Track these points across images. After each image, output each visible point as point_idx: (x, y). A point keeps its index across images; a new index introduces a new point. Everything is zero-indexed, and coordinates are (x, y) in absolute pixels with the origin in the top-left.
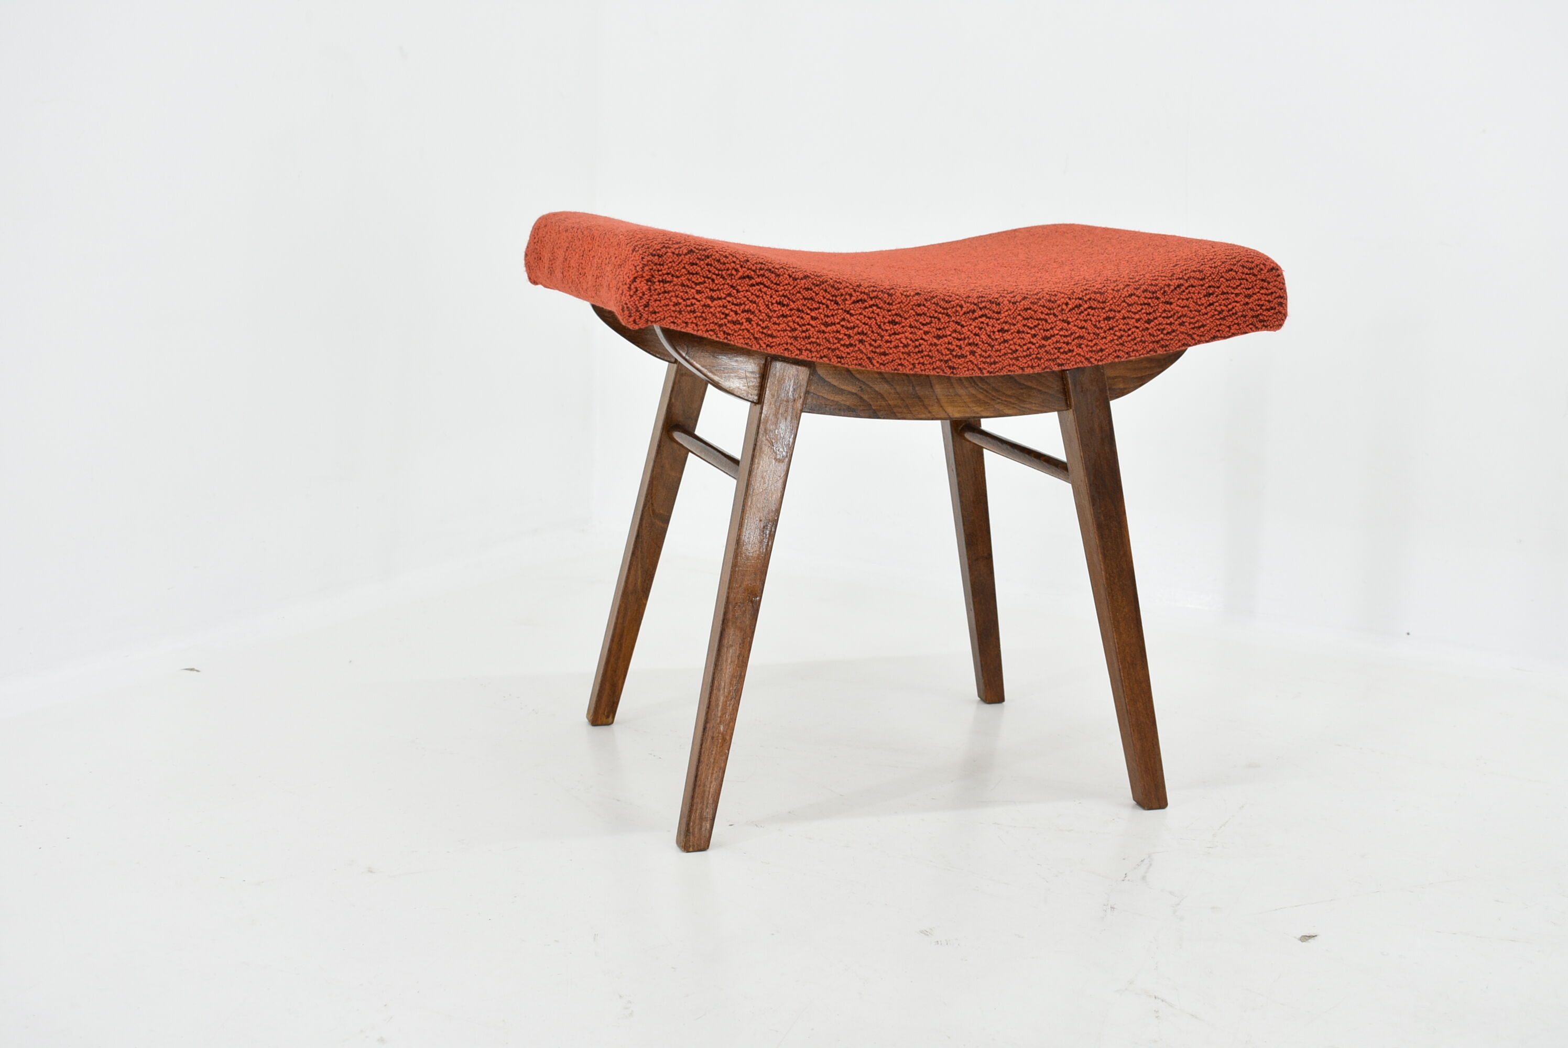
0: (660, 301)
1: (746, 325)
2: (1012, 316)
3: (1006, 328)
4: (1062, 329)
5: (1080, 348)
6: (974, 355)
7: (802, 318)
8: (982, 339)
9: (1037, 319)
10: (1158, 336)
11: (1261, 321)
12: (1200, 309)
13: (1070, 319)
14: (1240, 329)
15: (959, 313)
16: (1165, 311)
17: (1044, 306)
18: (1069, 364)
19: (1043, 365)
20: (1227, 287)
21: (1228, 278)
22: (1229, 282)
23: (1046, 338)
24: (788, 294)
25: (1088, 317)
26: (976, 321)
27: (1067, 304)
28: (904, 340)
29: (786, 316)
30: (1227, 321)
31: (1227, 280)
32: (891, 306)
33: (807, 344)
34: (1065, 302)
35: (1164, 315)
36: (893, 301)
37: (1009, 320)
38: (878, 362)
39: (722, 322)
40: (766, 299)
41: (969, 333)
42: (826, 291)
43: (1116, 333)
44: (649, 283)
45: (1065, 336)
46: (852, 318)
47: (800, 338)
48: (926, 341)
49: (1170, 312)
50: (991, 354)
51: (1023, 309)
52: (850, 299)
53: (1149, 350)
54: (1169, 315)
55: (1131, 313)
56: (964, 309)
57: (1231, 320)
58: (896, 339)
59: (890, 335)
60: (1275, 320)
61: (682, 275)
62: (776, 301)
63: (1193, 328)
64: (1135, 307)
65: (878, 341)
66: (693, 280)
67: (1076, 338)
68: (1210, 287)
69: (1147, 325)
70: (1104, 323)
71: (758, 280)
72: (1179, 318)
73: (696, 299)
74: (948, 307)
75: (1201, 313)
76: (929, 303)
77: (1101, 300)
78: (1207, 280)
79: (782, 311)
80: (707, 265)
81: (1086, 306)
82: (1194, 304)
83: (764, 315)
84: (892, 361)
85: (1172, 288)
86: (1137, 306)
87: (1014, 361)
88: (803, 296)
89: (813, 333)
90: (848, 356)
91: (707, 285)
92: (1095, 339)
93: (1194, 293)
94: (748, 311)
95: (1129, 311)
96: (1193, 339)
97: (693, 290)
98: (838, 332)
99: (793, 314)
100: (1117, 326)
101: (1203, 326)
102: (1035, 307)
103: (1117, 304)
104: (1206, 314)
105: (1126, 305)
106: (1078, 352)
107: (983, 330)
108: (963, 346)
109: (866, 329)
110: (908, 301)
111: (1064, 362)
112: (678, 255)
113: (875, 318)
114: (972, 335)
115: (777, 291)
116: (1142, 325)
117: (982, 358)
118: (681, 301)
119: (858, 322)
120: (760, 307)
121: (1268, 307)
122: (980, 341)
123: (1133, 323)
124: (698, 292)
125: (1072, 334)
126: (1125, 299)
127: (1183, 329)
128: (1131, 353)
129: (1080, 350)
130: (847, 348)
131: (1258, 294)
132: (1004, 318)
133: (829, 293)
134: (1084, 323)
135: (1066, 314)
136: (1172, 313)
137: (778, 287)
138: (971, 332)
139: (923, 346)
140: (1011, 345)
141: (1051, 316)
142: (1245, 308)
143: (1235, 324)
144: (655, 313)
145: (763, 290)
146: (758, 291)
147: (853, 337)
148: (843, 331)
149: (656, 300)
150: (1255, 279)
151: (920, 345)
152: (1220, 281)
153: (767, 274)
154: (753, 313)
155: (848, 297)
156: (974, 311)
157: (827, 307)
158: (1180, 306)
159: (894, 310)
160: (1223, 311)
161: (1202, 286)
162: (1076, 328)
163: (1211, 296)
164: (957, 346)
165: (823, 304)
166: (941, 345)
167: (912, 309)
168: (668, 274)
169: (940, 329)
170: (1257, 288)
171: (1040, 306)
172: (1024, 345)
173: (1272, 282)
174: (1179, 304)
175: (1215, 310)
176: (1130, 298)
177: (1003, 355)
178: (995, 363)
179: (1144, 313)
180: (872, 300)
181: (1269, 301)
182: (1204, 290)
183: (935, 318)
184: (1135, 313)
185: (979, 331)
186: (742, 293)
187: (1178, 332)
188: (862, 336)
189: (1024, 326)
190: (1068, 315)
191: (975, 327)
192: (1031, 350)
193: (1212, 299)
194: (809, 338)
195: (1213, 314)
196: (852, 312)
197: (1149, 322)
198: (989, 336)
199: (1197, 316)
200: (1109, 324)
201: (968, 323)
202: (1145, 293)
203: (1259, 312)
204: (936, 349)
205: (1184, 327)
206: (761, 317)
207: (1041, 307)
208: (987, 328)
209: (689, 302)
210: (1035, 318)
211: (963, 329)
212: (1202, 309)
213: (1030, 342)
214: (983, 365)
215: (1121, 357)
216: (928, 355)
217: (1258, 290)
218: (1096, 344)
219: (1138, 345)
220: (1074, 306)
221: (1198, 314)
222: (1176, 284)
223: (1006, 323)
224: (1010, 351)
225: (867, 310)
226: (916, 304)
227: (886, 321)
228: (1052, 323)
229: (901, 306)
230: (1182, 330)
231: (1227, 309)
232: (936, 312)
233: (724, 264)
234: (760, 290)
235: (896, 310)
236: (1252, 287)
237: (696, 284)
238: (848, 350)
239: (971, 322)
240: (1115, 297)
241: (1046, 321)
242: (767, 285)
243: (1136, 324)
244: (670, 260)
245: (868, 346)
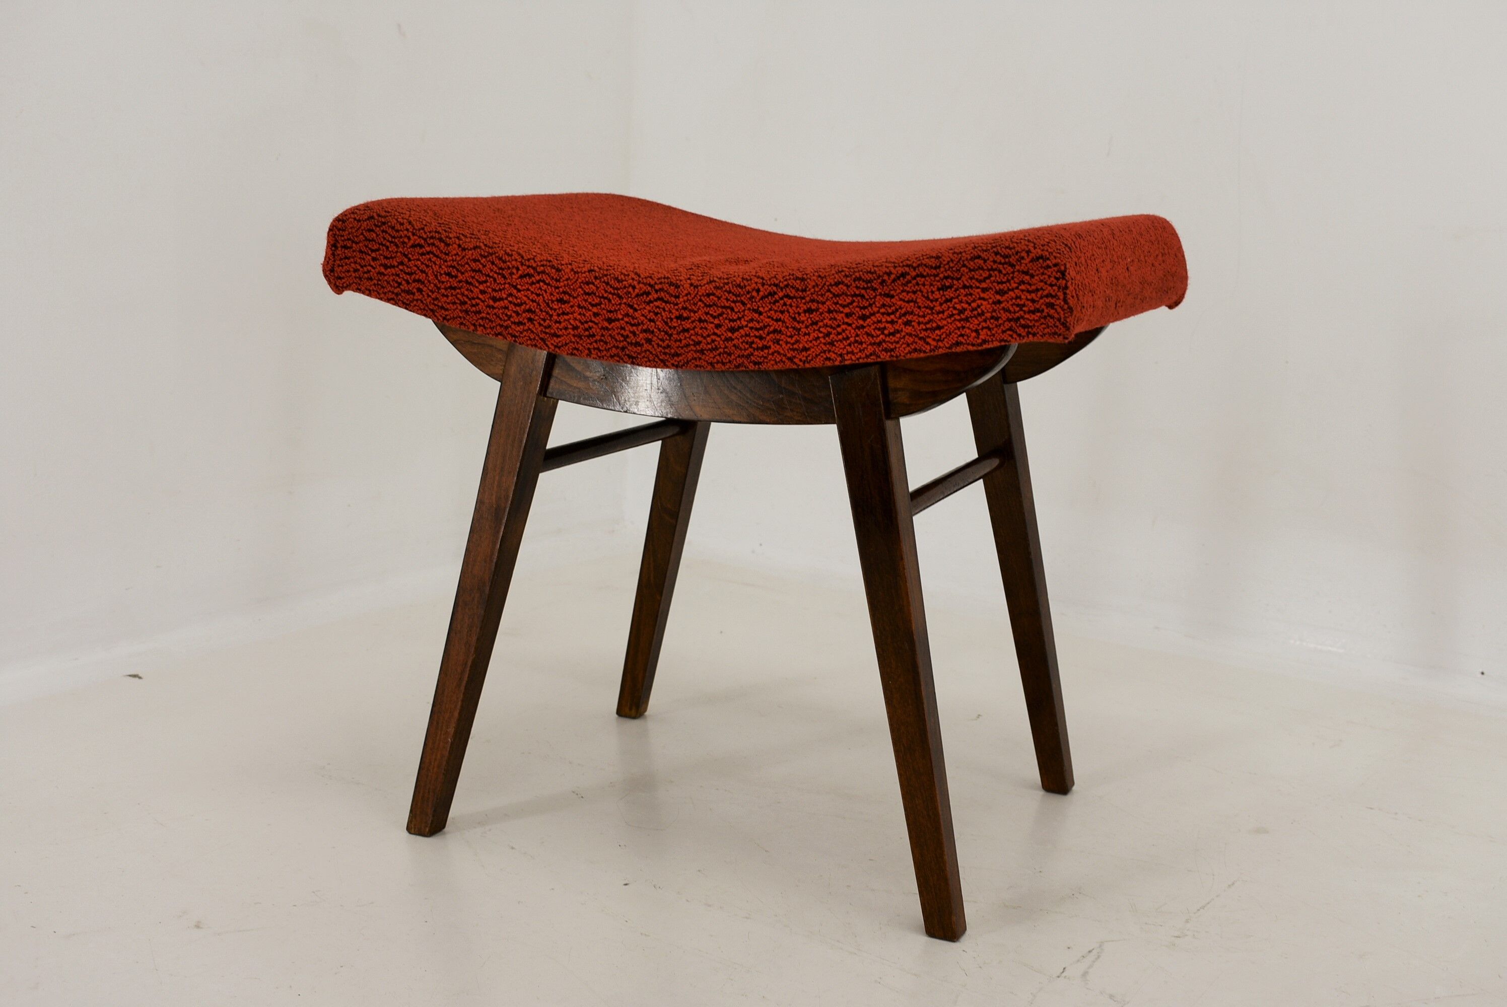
0: (342, 266)
1: (418, 296)
2: (692, 302)
3: (685, 315)
4: (752, 320)
5: (778, 344)
6: (651, 344)
7: (472, 291)
8: (658, 326)
9: (722, 307)
10: (878, 336)
11: (1024, 327)
12: (932, 306)
13: (761, 309)
14: (994, 335)
15: (631, 295)
16: (883, 305)
17: (729, 292)
18: (767, 363)
19: (735, 362)
20: (971, 279)
21: (972, 268)
22: (973, 273)
23: (732, 330)
24: (456, 265)
25: (784, 307)
26: (651, 305)
27: (758, 291)
28: (572, 321)
29: (454, 288)
30: (972, 323)
31: (971, 270)
32: (558, 283)
33: (478, 319)
34: (756, 288)
35: (882, 310)
36: (560, 278)
37: (688, 306)
38: (552, 344)
39: (396, 291)
40: (435, 269)
41: (642, 318)
42: (493, 263)
43: (821, 329)
44: (333, 248)
45: (757, 329)
46: (519, 294)
47: (472, 312)
48: (596, 324)
49: (890, 307)
50: (670, 344)
51: (705, 294)
52: (517, 273)
53: (868, 354)
54: (890, 311)
55: (838, 306)
56: (637, 291)
57: (976, 322)
58: (565, 320)
59: (558, 315)
60: (1043, 326)
61: (360, 241)
62: (445, 272)
63: (926, 330)
64: (843, 298)
65: (548, 321)
66: (370, 246)
67: (771, 332)
68: (946, 278)
69: (861, 322)
70: (805, 316)
71: (428, 249)
72: (904, 315)
73: (372, 266)
74: (619, 287)
75: (934, 311)
76: (598, 281)
77: (800, 288)
78: (942, 269)
79: (450, 282)
80: (383, 231)
81: (781, 294)
82: (924, 299)
83: (432, 285)
84: (566, 344)
85: (893, 276)
86: (845, 298)
87: (698, 354)
88: (472, 268)
89: (482, 308)
90: (521, 335)
91: (381, 252)
92: (795, 334)
93: (924, 285)
94: (419, 281)
95: (836, 304)
96: (928, 343)
97: (369, 257)
98: (507, 308)
99: (462, 286)
100: (822, 321)
101: (939, 328)
102: (718, 292)
103: (819, 293)
104: (943, 312)
105: (831, 296)
106: (776, 349)
107: (659, 315)
108: (637, 333)
109: (534, 307)
110: (576, 278)
111: (760, 361)
112: (359, 221)
113: (542, 295)
114: (646, 320)
115: (446, 261)
116: (855, 322)
117: (660, 348)
118: (359, 267)
119: (525, 298)
120: (429, 277)
121: (1032, 309)
122: (655, 327)
123: (843, 318)
124: (374, 259)
125: (765, 327)
126: (830, 287)
127: (909, 329)
128: (845, 356)
129: (778, 347)
130: (519, 326)
131: (1016, 291)
132: (683, 303)
133: (496, 266)
134: (780, 315)
135: (755, 302)
136: (893, 308)
137: (447, 257)
138: (646, 317)
139: (593, 330)
140: (692, 335)
141: (737, 304)
142: (995, 308)
143: (983, 328)
144: (340, 278)
145: (432, 260)
146: (428, 261)
147: (522, 315)
148: (511, 307)
149: (339, 266)
150: (1012, 270)
151: (590, 328)
152: (961, 271)
153: (437, 243)
154: (423, 283)
155: (514, 271)
156: (648, 294)
157: (495, 280)
158: (904, 301)
159: (561, 287)
160: (965, 310)
161: (935, 276)
162: (770, 320)
163: (949, 290)
164: (631, 332)
165: (490, 277)
166: (614, 330)
167: (581, 287)
168: (349, 239)
169: (610, 312)
170: (1015, 283)
171: (726, 291)
172: (708, 336)
173: (1037, 275)
174: (903, 298)
175: (955, 308)
176: (837, 286)
177: (685, 346)
178: (678, 355)
179: (857, 307)
180: (539, 275)
181: (1033, 301)
182: (938, 281)
183: (605, 298)
184: (844, 306)
185: (654, 316)
186: (413, 262)
187: (903, 334)
188: (530, 314)
189: (707, 314)
190: (758, 303)
191: (650, 312)
192: (716, 343)
193: (949, 294)
194: (480, 312)
195: (951, 313)
196: (519, 287)
197: (864, 318)
198: (666, 323)
199: (928, 314)
200: (811, 318)
201: (641, 307)
202: (857, 282)
203: (1017, 315)
204: (608, 334)
205: (911, 328)
206: (430, 288)
207: (725, 293)
208: (663, 314)
209: (365, 269)
210: (719, 305)
211: (635, 313)
212: (934, 306)
213: (715, 334)
214: (664, 356)
215: (833, 360)
216: (601, 340)
217: (1016, 285)
218: (797, 341)
219: (852, 347)
220: (766, 293)
221: (930, 312)
222: (900, 272)
223: (685, 309)
224: (691, 343)
225: (534, 286)
226: (584, 281)
227: (554, 299)
228: (739, 312)
229: (568, 284)
230: (907, 331)
231: (970, 307)
232: (606, 292)
233: (397, 231)
234: (430, 260)
235: (563, 288)
236: (1008, 281)
237: (373, 251)
238: (518, 329)
239: (644, 306)
240: (817, 285)
241: (732, 309)
242: (437, 254)
243: (846, 320)
244: (351, 225)
245: (537, 326)
